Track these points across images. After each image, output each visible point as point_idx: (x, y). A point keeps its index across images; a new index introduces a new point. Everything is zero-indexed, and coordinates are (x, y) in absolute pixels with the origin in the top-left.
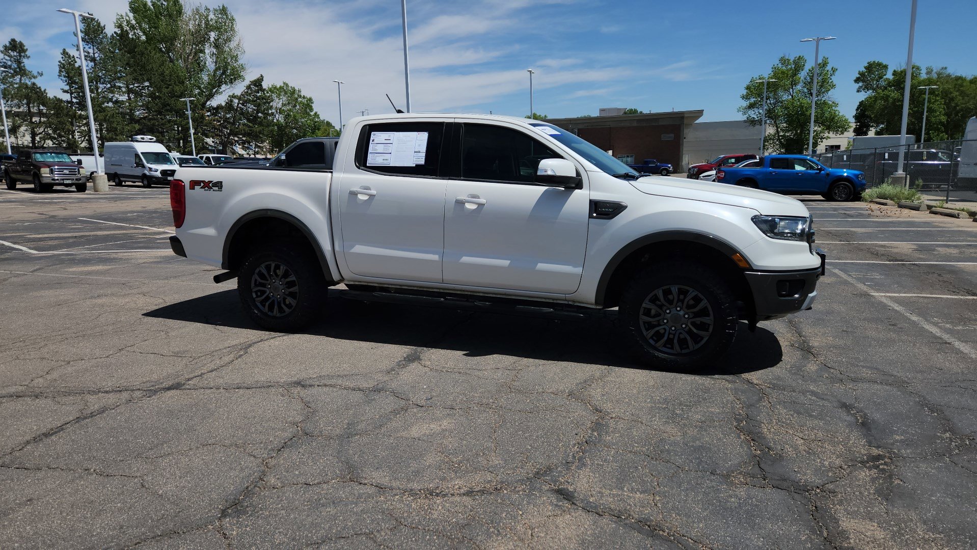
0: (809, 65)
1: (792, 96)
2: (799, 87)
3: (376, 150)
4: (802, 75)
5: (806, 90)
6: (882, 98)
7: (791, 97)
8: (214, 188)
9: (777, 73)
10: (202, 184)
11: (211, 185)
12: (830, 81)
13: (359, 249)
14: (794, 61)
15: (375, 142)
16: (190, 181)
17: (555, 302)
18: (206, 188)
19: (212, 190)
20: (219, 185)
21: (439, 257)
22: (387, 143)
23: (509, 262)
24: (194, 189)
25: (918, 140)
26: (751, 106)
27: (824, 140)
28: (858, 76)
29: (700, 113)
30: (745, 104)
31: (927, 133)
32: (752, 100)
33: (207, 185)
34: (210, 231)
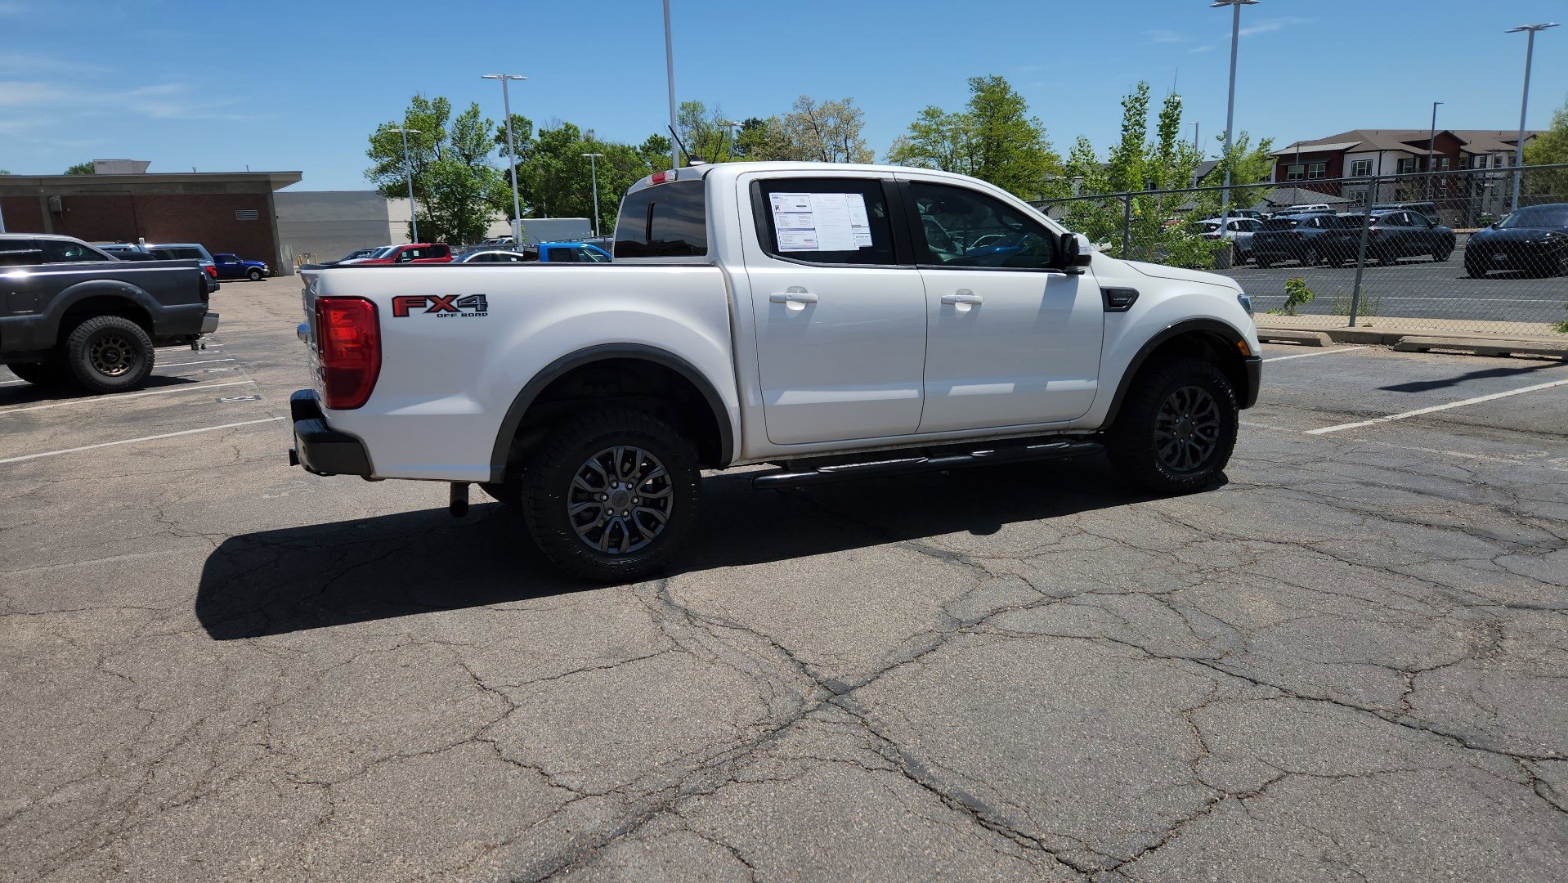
0: (457, 112)
1: (439, 157)
2: (447, 143)
3: (787, 224)
4: (448, 127)
5: (457, 150)
6: (543, 166)
7: (436, 158)
8: (465, 310)
9: (412, 121)
10: (430, 304)
11: (454, 303)
12: (488, 138)
13: (791, 397)
14: (434, 104)
15: (782, 209)
16: (393, 299)
17: (1043, 434)
18: (443, 312)
19: (459, 314)
20: (478, 303)
21: (919, 391)
22: (802, 211)
23: (1013, 385)
24: (407, 315)
25: (593, 227)
26: (383, 170)
27: (492, 223)
28: (498, 134)
29: (296, 176)
30: (374, 165)
31: (601, 216)
32: (386, 160)
33: (443, 304)
34: (460, 405)
